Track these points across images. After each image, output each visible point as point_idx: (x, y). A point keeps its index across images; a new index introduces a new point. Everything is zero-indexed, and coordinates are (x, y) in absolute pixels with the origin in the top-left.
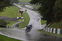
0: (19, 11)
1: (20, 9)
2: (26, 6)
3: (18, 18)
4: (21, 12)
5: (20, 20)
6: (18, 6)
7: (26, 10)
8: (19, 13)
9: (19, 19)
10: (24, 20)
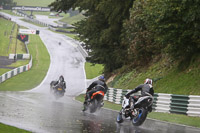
0: (15, 35)
1: (19, 27)
2: (39, 18)
3: (12, 56)
4: (23, 38)
5: (18, 63)
6: (14, 19)
7: (38, 32)
8: (14, 40)
9: (15, 60)
10: (30, 64)
